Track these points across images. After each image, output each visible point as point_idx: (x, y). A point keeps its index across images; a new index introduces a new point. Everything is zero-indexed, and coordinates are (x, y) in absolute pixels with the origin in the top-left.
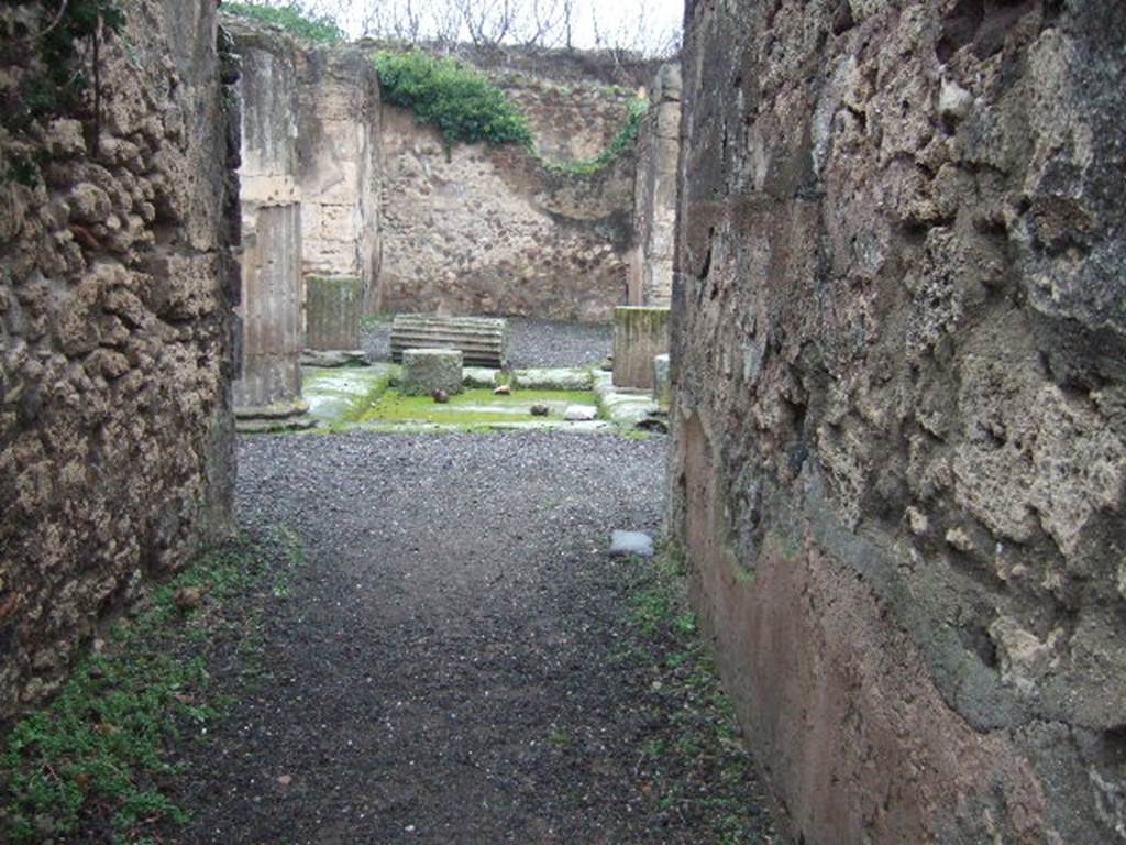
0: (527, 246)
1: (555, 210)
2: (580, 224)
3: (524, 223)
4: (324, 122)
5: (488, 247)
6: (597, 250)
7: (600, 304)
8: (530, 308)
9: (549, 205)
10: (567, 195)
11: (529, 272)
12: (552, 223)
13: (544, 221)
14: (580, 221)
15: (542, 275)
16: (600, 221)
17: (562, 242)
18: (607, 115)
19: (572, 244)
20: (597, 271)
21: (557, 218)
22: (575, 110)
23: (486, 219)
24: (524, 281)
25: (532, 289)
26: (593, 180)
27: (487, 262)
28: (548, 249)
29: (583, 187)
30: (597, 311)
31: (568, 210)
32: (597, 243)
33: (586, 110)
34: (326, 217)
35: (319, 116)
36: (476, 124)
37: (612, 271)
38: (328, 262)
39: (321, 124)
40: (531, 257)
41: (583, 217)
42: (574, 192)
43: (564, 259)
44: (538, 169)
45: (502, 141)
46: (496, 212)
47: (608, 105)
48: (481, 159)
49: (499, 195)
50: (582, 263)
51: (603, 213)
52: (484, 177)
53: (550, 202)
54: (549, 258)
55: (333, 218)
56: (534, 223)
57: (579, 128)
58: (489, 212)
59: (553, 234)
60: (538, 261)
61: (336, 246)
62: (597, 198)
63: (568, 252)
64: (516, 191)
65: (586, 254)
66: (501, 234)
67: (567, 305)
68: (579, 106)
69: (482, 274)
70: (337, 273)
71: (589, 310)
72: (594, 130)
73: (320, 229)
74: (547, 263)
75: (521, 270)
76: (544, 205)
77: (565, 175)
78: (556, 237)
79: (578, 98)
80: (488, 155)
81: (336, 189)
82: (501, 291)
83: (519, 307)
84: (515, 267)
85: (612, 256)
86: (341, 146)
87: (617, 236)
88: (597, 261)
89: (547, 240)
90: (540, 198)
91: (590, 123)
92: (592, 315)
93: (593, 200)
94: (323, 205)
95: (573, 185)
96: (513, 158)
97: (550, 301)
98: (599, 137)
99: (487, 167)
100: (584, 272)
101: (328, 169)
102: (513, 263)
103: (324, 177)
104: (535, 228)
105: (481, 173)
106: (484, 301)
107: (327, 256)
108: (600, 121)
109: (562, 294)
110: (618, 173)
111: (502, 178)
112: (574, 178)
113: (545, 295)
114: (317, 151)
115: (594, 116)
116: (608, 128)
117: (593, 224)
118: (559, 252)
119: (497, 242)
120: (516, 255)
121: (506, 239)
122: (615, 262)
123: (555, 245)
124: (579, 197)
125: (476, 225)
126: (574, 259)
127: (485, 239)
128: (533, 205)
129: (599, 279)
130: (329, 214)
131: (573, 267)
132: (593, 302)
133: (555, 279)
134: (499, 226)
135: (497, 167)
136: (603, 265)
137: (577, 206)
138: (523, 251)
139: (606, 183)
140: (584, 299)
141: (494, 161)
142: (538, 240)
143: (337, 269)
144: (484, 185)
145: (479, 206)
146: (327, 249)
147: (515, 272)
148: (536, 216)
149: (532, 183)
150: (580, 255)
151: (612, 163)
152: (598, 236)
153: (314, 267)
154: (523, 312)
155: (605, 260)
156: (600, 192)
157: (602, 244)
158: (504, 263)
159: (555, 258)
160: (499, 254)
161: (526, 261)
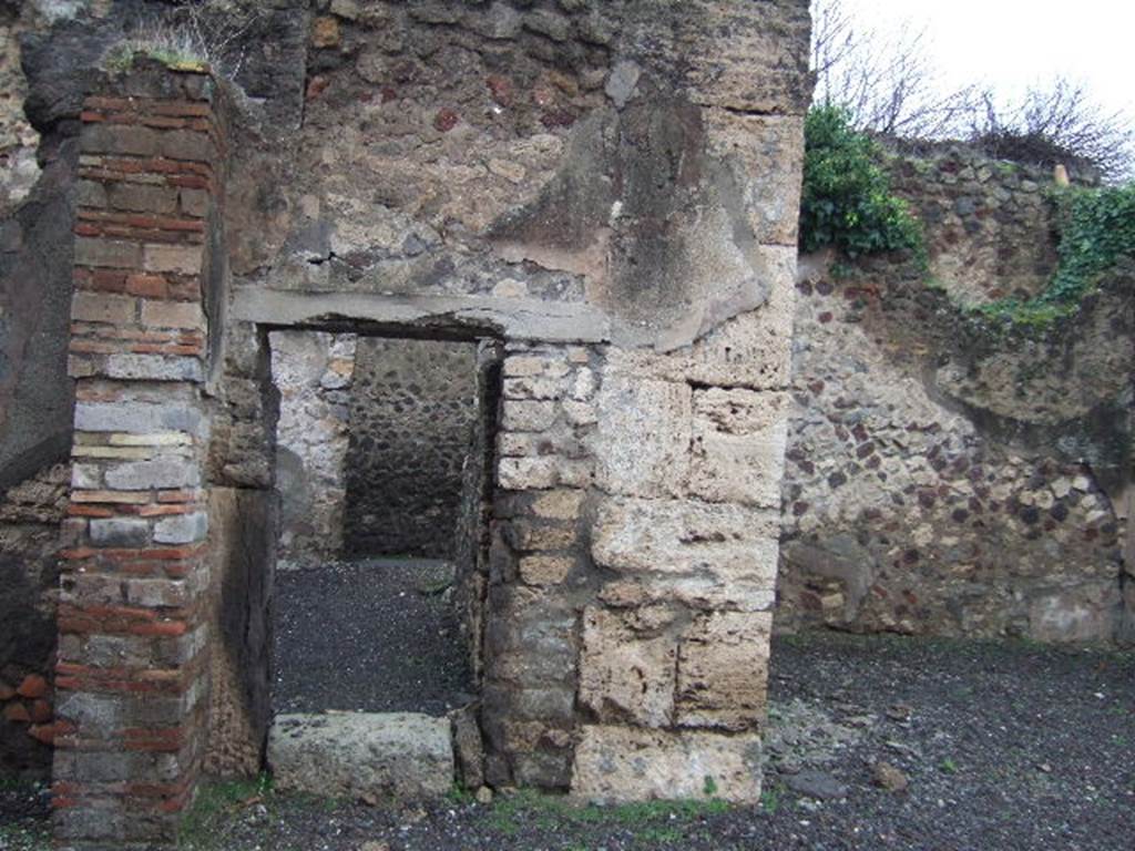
0: (920, 479)
1: (975, 401)
2: (1028, 433)
3: (913, 428)
4: (713, 116)
5: (836, 480)
6: (1062, 487)
7: (1067, 604)
8: (922, 614)
9: (965, 390)
10: (1001, 368)
11: (922, 536)
12: (970, 429)
13: (954, 424)
14: (1027, 426)
15: (949, 541)
16: (1068, 426)
17: (990, 469)
18: (1004, 214)
19: (1009, 477)
20: (1062, 534)
21: (981, 418)
22: (946, 202)
23: (832, 419)
24: (912, 555)
25: (926, 573)
26: (1054, 340)
27: (833, 515)
28: (962, 485)
29: (1034, 353)
30: (1062, 619)
31: (1003, 402)
32: (1063, 472)
33: (966, 204)
34: (704, 424)
35: (695, 96)
36: (829, 208)
37: (1091, 532)
38: (706, 572)
39: (698, 124)
40: (927, 502)
41: (1034, 418)
42: (1015, 361)
43: (995, 506)
44: (942, 311)
45: (875, 252)
46: (854, 404)
47: (1006, 195)
48: (824, 288)
49: (863, 368)
50: (1029, 515)
51: (1073, 409)
52: (831, 326)
53: (965, 382)
54: (964, 505)
55: (723, 428)
56: (934, 428)
57: (951, 238)
58: (840, 404)
59: (972, 452)
60: (941, 512)
61: (732, 519)
62: (1063, 375)
63: (1002, 493)
64: (896, 359)
65: (1037, 495)
66: (862, 453)
67: (1000, 606)
68: (952, 194)
69: (823, 539)
70: (731, 606)
71: (1047, 617)
72: (980, 244)
73: (682, 466)
74: (959, 516)
75: (907, 530)
76: (955, 391)
77: (995, 327)
78: (978, 459)
79: (950, 178)
80: (838, 279)
81: (743, 334)
82: (864, 579)
83: (900, 612)
84: (894, 526)
85: (1090, 500)
86: (764, 194)
87: (1104, 457)
88: (1059, 513)
89: (960, 466)
90: (947, 375)
91: (973, 229)
92: (1052, 627)
93: (1054, 381)
94: (695, 385)
95: (1013, 348)
96: (891, 288)
97: (967, 599)
98: (989, 256)
99: (836, 303)
100: (1033, 536)
101: (720, 270)
102: (889, 514)
103: (704, 298)
104: (937, 440)
105: (825, 318)
106: (827, 600)
107: (701, 553)
108: (990, 224)
109: (989, 582)
110: (1103, 324)
111: (867, 330)
112: (1013, 332)
113: (955, 587)
114: (687, 208)
115: (979, 214)
116: (1004, 240)
117: (1054, 432)
118: (983, 493)
119: (856, 469)
120: (897, 499)
121: (875, 463)
122: (1097, 514)
123: (974, 477)
124: (1026, 375)
125: (809, 430)
126: (1014, 506)
127: (830, 462)
128: (931, 391)
129: (1065, 550)
130: (716, 417)
131: (1012, 524)
132: (1054, 601)
133: (976, 550)
134: (859, 432)
135: (856, 306)
136: (1071, 520)
137: (1021, 394)
138: (910, 490)
139: (1079, 346)
140: (1033, 595)
141: (849, 293)
142: (939, 465)
143: (730, 593)
144: (830, 343)
145: (817, 388)
146: (703, 528)
147: (892, 536)
148: (939, 414)
149: (933, 342)
150: (1026, 498)
151: (1090, 305)
152: (1064, 457)
153: (657, 589)
154: (907, 623)
155: (1078, 511)
156: (1068, 364)
157: (1070, 475)
158: (870, 515)
159: (975, 505)
160: (860, 495)
161: (916, 512)
